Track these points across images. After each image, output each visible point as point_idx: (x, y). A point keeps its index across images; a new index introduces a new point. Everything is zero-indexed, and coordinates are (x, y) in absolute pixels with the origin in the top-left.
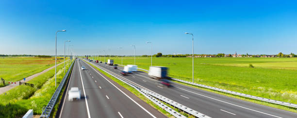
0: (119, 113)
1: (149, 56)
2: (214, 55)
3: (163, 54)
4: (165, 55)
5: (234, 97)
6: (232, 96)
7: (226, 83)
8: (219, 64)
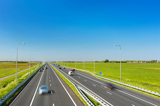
0: (53, 104)
1: (99, 62)
2: (149, 61)
3: (109, 61)
4: (111, 61)
5: (150, 95)
6: (148, 94)
7: (149, 83)
8: (150, 68)
